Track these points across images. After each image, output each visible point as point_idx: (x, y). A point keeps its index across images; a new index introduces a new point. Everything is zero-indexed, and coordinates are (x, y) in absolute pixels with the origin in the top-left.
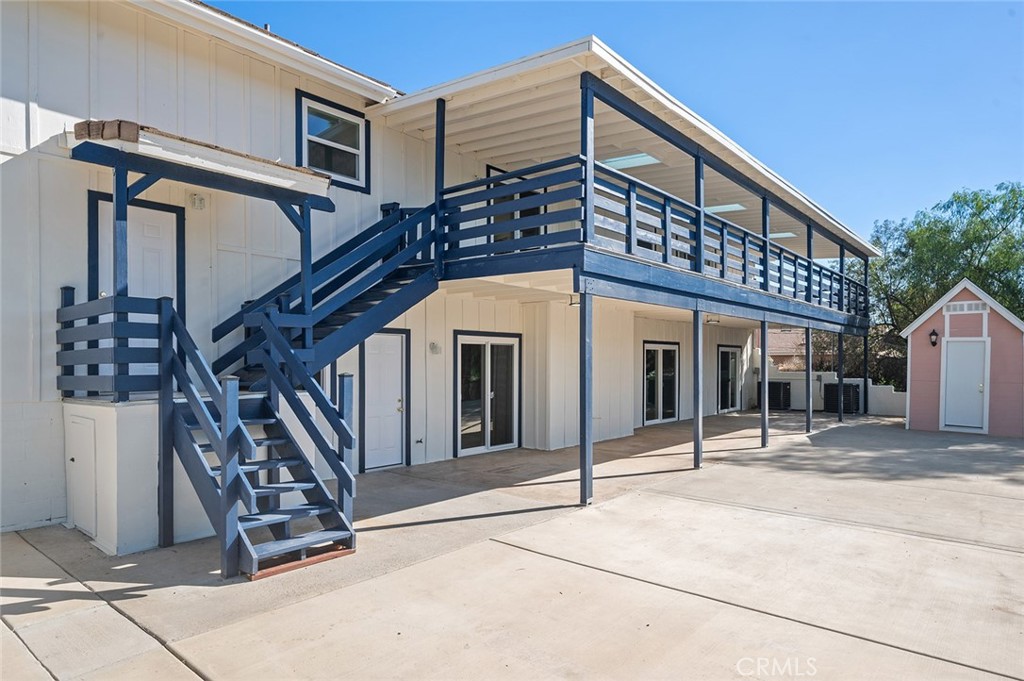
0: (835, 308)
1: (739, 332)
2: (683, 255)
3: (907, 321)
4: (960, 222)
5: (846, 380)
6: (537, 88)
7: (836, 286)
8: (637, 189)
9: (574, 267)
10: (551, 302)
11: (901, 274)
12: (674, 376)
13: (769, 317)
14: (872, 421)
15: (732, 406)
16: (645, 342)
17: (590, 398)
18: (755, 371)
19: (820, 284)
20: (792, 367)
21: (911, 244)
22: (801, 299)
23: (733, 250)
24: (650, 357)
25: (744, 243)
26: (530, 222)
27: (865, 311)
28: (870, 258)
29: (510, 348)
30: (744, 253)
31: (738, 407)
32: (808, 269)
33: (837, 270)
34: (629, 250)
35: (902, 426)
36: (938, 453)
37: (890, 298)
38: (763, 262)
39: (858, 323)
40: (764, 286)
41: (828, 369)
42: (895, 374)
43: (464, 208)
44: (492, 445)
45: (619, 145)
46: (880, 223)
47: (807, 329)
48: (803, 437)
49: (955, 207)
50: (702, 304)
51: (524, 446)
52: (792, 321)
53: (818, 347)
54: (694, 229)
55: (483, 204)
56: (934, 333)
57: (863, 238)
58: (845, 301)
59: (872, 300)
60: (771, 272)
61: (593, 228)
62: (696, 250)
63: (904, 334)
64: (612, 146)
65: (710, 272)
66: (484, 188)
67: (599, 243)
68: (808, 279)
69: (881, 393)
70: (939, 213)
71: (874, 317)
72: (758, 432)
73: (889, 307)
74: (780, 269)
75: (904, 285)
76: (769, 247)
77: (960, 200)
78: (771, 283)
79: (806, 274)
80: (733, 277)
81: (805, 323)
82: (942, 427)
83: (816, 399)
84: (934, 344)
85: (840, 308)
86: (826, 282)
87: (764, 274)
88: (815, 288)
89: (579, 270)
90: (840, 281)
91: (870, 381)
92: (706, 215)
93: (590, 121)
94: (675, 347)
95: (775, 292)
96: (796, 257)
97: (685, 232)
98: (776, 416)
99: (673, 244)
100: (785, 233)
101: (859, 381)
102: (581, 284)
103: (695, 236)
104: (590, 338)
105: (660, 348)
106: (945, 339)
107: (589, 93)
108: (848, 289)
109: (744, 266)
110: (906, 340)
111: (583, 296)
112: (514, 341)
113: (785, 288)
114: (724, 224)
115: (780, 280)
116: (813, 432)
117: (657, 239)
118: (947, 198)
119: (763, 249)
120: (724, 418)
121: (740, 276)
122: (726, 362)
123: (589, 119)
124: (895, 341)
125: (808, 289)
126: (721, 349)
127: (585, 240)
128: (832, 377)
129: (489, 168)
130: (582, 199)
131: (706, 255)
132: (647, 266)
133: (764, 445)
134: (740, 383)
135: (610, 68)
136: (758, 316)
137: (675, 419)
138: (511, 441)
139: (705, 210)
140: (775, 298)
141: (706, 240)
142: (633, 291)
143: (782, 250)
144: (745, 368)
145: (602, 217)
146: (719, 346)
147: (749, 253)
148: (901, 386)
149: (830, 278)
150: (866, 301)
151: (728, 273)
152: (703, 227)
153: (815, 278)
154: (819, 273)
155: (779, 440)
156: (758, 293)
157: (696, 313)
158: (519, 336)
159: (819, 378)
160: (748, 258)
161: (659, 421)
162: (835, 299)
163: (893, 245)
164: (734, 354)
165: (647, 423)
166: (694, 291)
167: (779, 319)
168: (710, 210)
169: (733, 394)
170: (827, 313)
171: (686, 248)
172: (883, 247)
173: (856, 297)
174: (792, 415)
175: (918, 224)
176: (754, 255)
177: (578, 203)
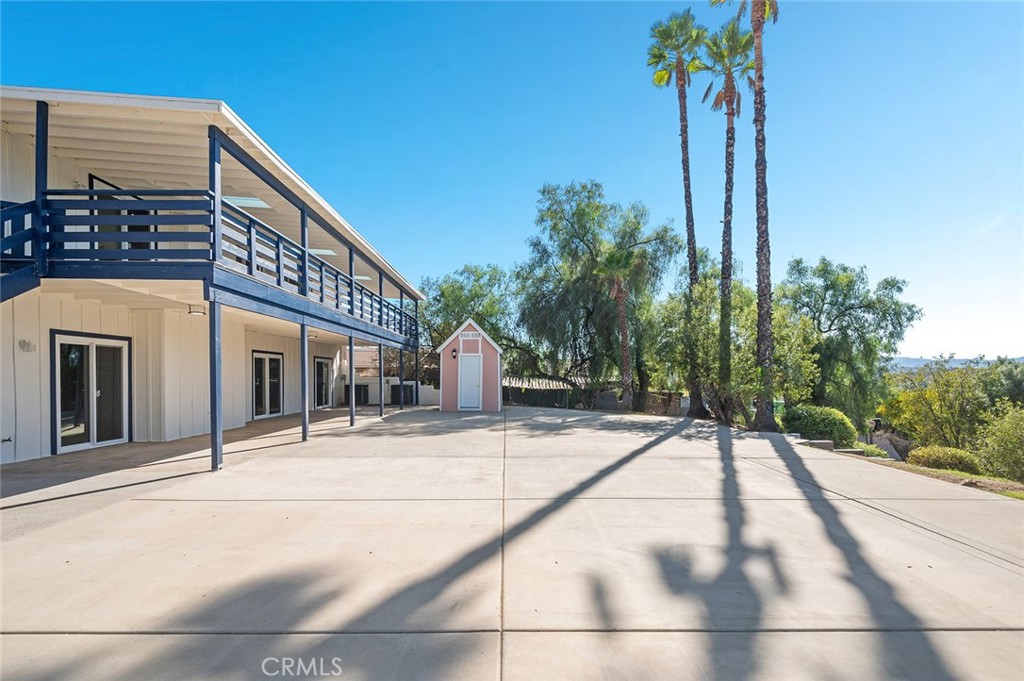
0: (397, 332)
1: (330, 347)
2: (292, 282)
3: (440, 343)
4: (469, 284)
5: (405, 383)
6: (161, 123)
7: (398, 317)
8: (256, 226)
9: (204, 279)
10: (165, 310)
11: (436, 313)
12: (279, 381)
13: (354, 334)
14: (421, 408)
15: (326, 403)
16: (253, 351)
17: (220, 385)
18: (343, 378)
19: (388, 314)
20: (369, 374)
21: (442, 295)
22: (376, 324)
23: (329, 283)
24: (259, 363)
25: (337, 279)
26: (139, 237)
27: (416, 336)
28: (419, 301)
29: (119, 350)
30: (337, 286)
31: (330, 404)
32: (380, 303)
33: (398, 306)
34: (250, 272)
35: (438, 409)
36: (457, 422)
37: (430, 327)
38: (350, 294)
39: (411, 344)
40: (351, 312)
41: (393, 376)
42: (433, 378)
43: (69, 212)
44: (98, 441)
45: (236, 187)
46: (425, 278)
47: (380, 345)
48: (379, 419)
49: (466, 275)
50: (307, 320)
51: (135, 439)
52: (370, 338)
53: (387, 361)
54: (300, 263)
55: (86, 213)
56: (454, 351)
57: (414, 287)
58: (404, 328)
59: (420, 330)
60: (355, 302)
61: (221, 252)
62: (303, 279)
63: (438, 350)
64: (230, 187)
65: (313, 297)
66: (87, 198)
67: (225, 263)
68: (380, 310)
69: (426, 390)
70: (457, 277)
71: (421, 341)
72: (349, 418)
73: (430, 335)
74: (361, 301)
75: (438, 321)
76: (354, 285)
77: (467, 271)
78: (355, 310)
79: (378, 306)
80: (329, 303)
81: (379, 340)
82: (459, 409)
83: (386, 396)
84: (454, 357)
85: (401, 333)
86: (392, 313)
87: (351, 303)
88: (385, 317)
89: (209, 282)
90: (400, 314)
91: (419, 383)
92: (309, 255)
93: (218, 167)
94: (280, 357)
95: (358, 317)
96: (372, 294)
97: (294, 265)
98: (359, 409)
99: (285, 272)
100: (364, 277)
101: (413, 383)
102: (211, 294)
103: (302, 269)
104: (219, 338)
105: (267, 357)
106: (460, 354)
107: (217, 144)
108: (406, 321)
109: (337, 296)
110: (439, 355)
111: (212, 304)
112: (124, 344)
113: (365, 314)
114: (322, 263)
115: (361, 309)
116: (384, 416)
117: (272, 267)
118: (461, 269)
119: (350, 285)
120: (320, 411)
121: (334, 303)
122: (321, 369)
123: (216, 164)
124: (434, 358)
125: (380, 317)
126: (317, 360)
127: (214, 259)
128: (396, 381)
129: (91, 177)
130: (210, 226)
131: (310, 284)
132: (266, 286)
133: (352, 425)
134: (332, 386)
135: (235, 128)
136: (348, 332)
137: (281, 414)
138: (121, 436)
139: (309, 251)
140: (358, 320)
141: (310, 273)
142: (254, 305)
143: (362, 288)
144: (335, 375)
145: (228, 244)
146: (315, 357)
147: (340, 287)
148: (437, 386)
149: (394, 311)
150: (417, 329)
151: (325, 299)
152: (307, 264)
153: (385, 310)
154: (387, 307)
155: (361, 422)
156: (347, 316)
157: (303, 326)
158: (129, 339)
159: (388, 382)
160: (340, 291)
161: (266, 416)
162: (398, 326)
163: (433, 294)
164: (327, 366)
165: (256, 418)
166: (301, 310)
167: (361, 336)
168: (313, 252)
169: (327, 395)
170: (392, 334)
171: (295, 277)
172: (427, 294)
173: (411, 326)
174: (370, 408)
175: (445, 282)
176: (344, 289)
177: (207, 229)
